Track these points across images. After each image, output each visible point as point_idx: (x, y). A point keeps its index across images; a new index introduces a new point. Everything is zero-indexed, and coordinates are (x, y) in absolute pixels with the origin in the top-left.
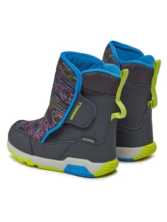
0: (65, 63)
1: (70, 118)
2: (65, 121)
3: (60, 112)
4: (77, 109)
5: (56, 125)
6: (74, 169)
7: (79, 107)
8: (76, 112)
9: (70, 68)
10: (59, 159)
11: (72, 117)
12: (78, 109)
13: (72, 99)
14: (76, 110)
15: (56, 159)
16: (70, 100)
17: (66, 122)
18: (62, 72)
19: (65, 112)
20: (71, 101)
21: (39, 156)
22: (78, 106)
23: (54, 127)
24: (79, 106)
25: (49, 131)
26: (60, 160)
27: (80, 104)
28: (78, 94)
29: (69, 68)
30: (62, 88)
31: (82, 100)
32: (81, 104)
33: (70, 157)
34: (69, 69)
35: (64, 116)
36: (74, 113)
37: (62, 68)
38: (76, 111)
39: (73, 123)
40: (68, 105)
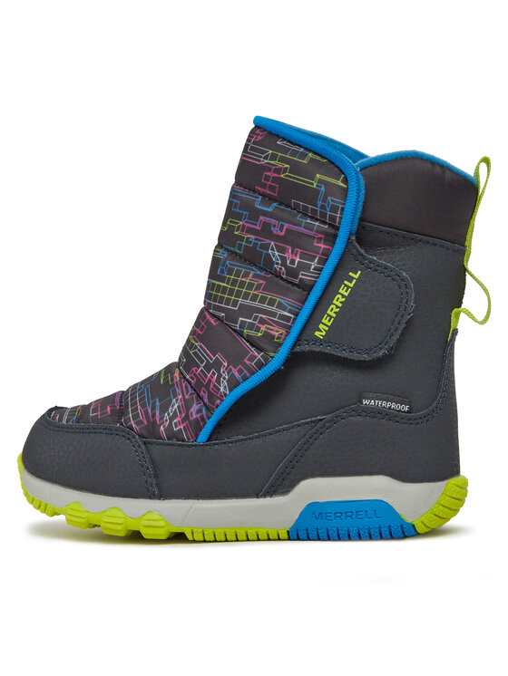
0: (284, 139)
1: (317, 333)
2: (294, 346)
3: (274, 314)
4: (343, 296)
5: (260, 366)
6: (338, 515)
7: (348, 287)
8: (337, 307)
9: (315, 153)
10: (272, 491)
11: (321, 326)
12: (346, 294)
13: (323, 261)
14: (338, 301)
15: (257, 496)
16: (315, 269)
17: (298, 349)
18: (278, 171)
19: (296, 315)
20: (321, 270)
21: (187, 497)
22: (346, 285)
23: (253, 373)
24: (351, 285)
25: (231, 390)
26: (271, 496)
27: (354, 278)
28: (349, 239)
29: (310, 151)
30: (276, 231)
31: (360, 263)
32: (356, 276)
33: (314, 475)
34: (310, 154)
35: (290, 327)
36: (332, 311)
37: (273, 157)
38: (340, 305)
39: (328, 350)
40: (307, 288)
